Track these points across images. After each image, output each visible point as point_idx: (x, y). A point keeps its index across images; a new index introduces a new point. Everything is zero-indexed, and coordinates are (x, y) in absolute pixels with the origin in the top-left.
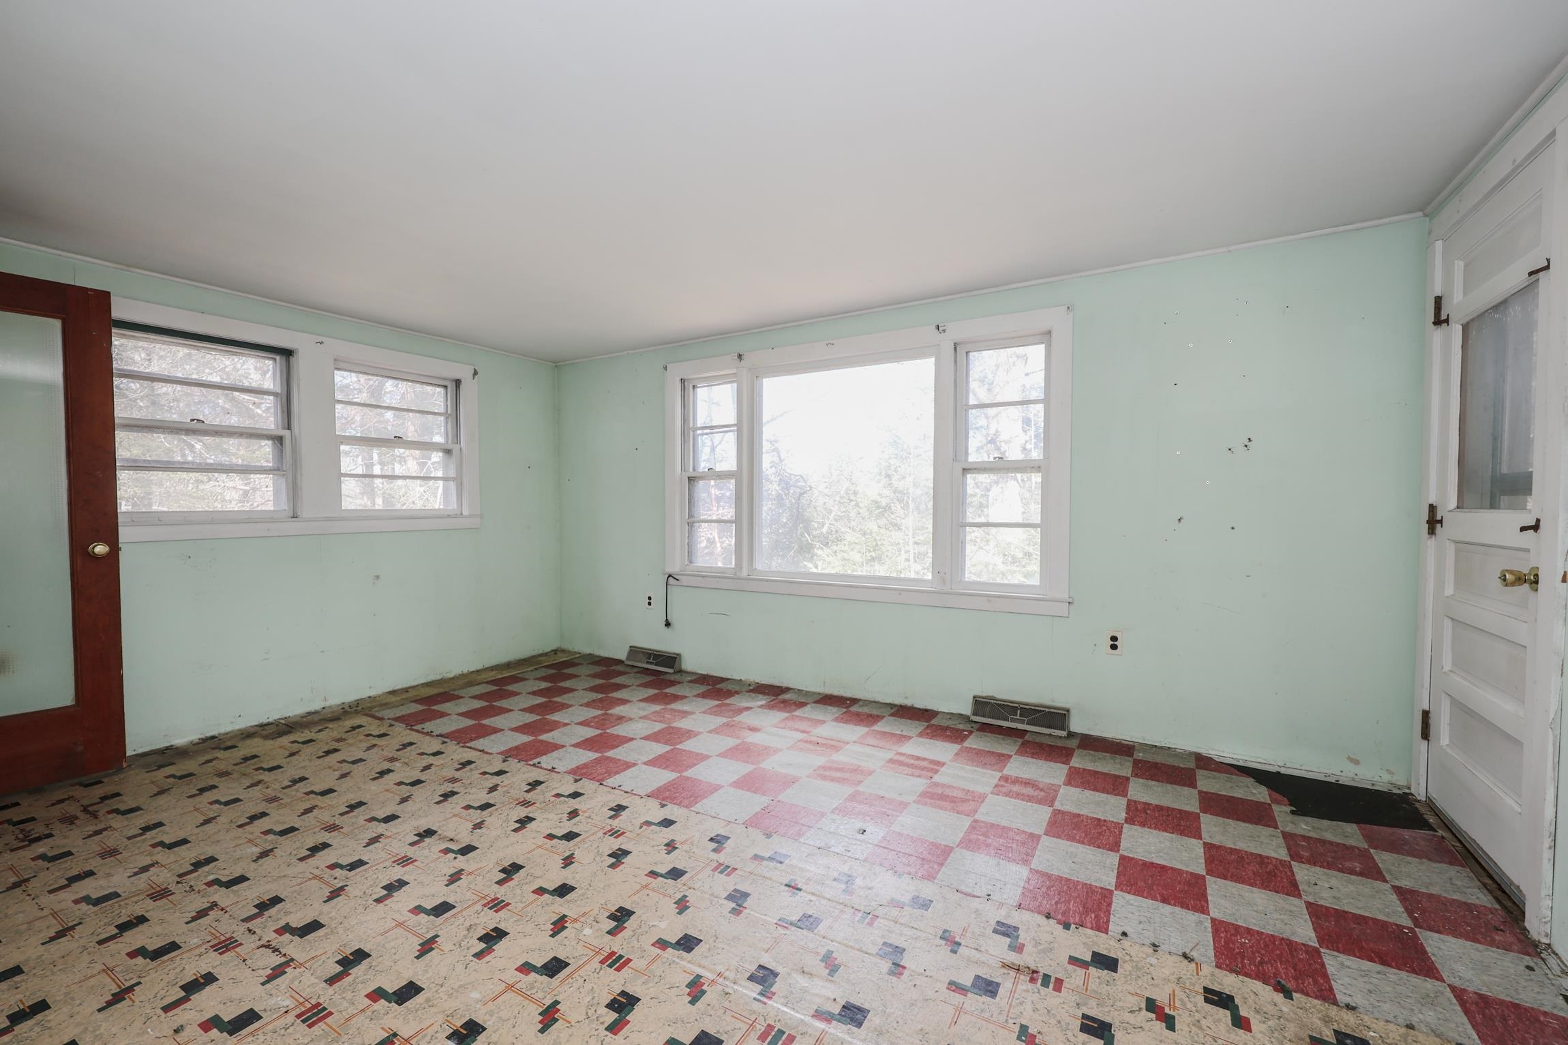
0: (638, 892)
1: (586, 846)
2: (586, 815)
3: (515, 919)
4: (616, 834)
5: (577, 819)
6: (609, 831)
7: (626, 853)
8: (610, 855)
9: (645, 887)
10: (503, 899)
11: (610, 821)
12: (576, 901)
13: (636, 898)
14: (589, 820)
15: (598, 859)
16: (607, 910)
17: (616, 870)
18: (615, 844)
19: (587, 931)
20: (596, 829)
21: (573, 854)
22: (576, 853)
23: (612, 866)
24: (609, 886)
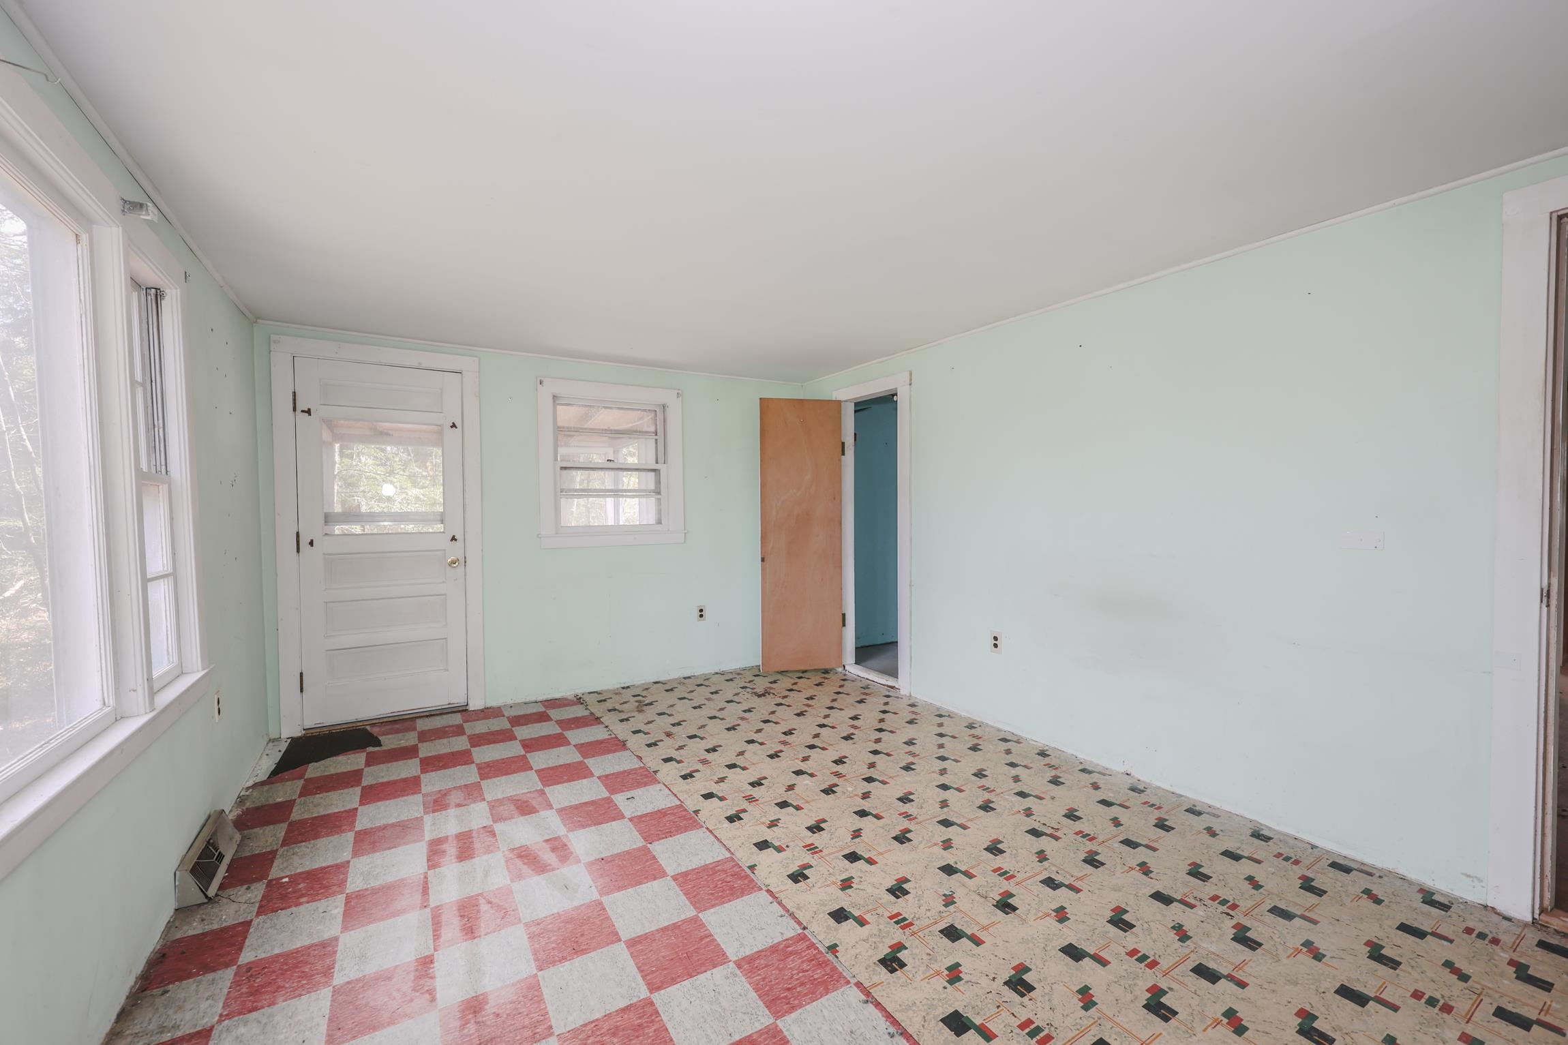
0: (813, 800)
1: (841, 843)
2: (833, 879)
3: (894, 805)
4: (812, 849)
5: (843, 877)
6: (816, 852)
7: (810, 829)
8: (823, 829)
9: (807, 802)
10: (904, 819)
11: (813, 863)
12: (854, 805)
13: (816, 797)
14: (831, 871)
15: (834, 830)
16: (836, 796)
17: (821, 818)
18: (816, 839)
19: (850, 789)
20: (827, 858)
21: (852, 839)
22: (850, 839)
23: (824, 821)
24: (831, 808)
